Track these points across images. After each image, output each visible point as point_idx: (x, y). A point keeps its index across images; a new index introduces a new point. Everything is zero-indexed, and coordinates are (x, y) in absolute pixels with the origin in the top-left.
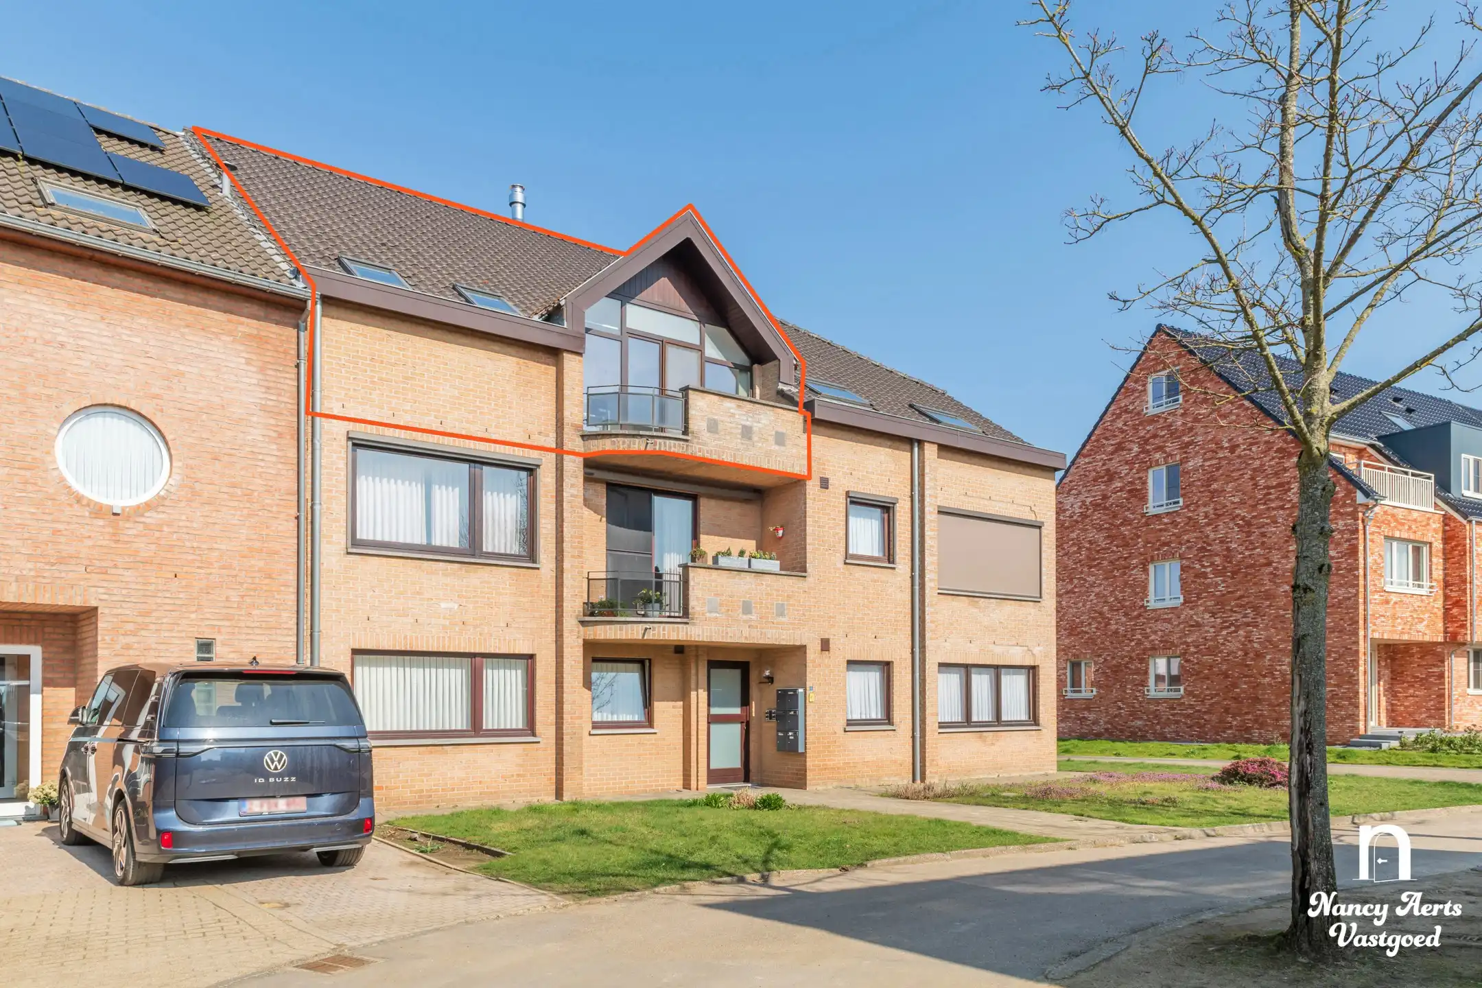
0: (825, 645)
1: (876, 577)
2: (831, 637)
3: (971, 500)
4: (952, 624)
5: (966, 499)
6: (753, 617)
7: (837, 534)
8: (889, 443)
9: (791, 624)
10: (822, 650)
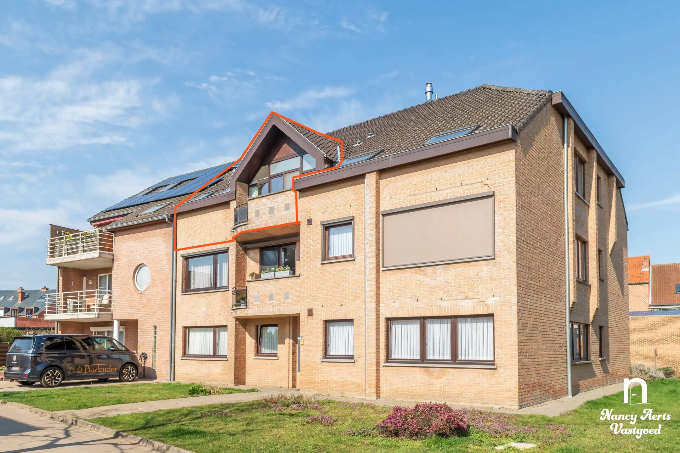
0: (310, 312)
1: (341, 268)
2: (314, 308)
3: (417, 197)
4: (400, 290)
5: (413, 198)
6: (274, 301)
7: (317, 248)
8: (350, 183)
9: (292, 303)
10: (308, 315)
